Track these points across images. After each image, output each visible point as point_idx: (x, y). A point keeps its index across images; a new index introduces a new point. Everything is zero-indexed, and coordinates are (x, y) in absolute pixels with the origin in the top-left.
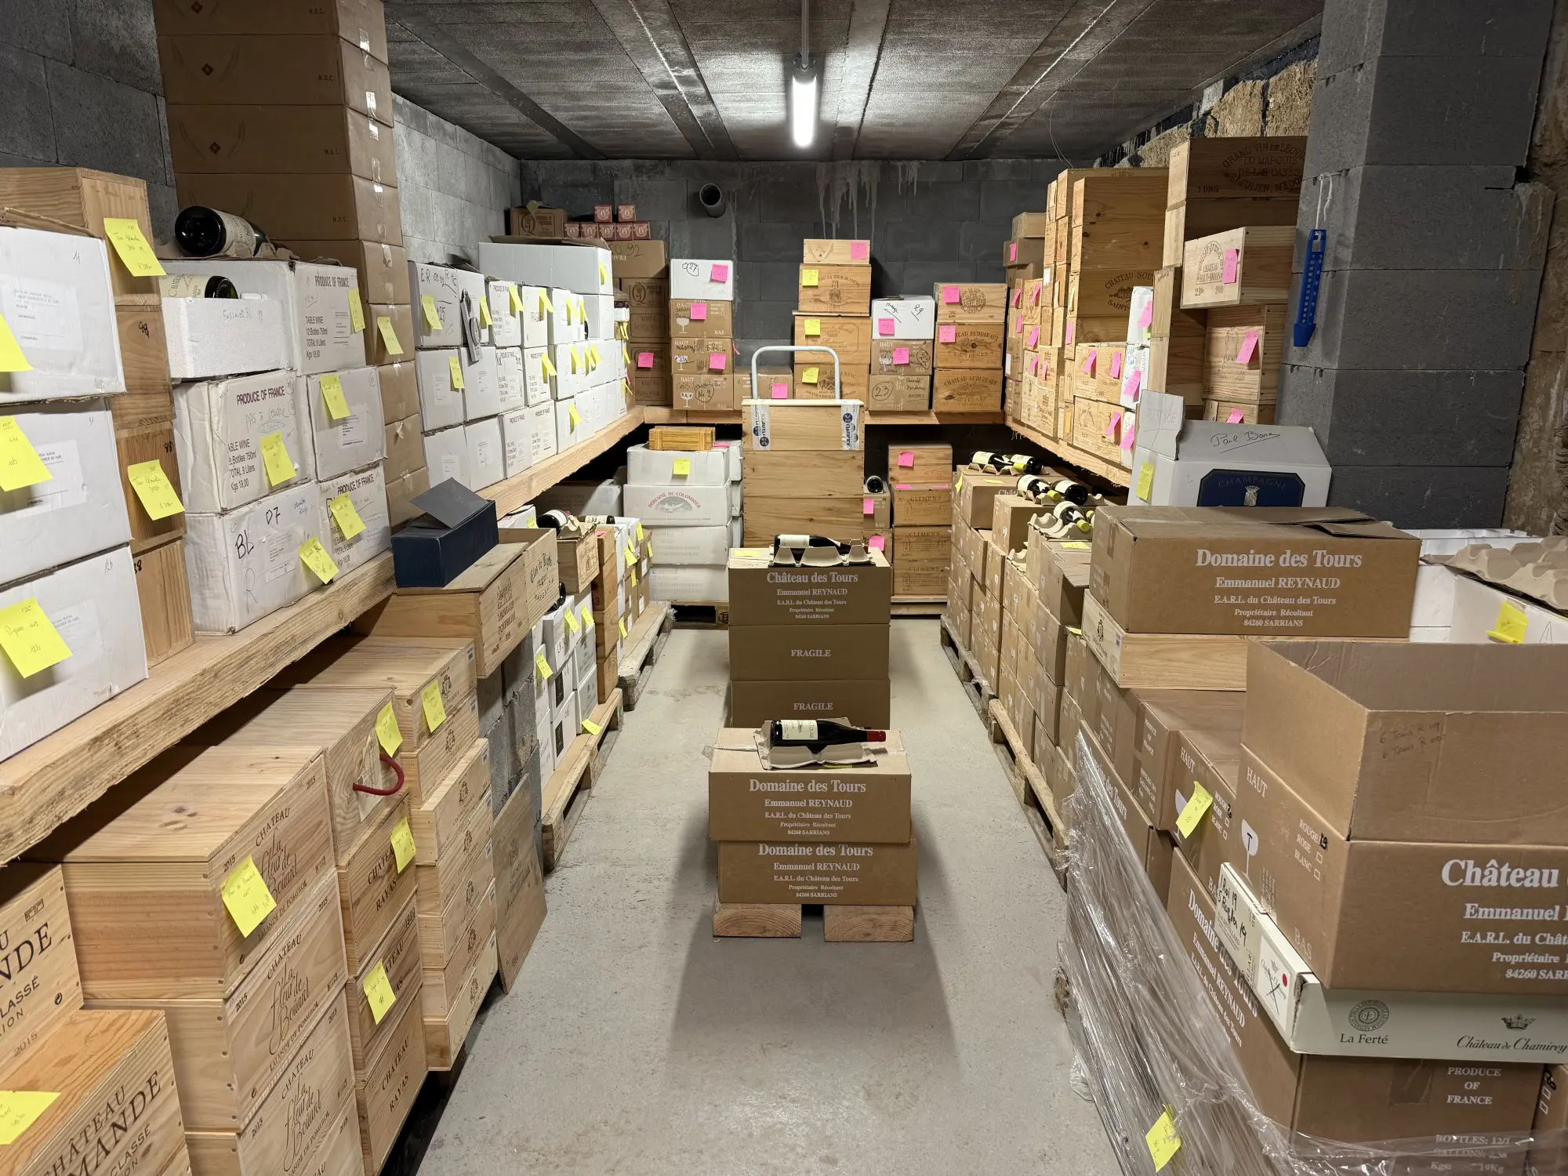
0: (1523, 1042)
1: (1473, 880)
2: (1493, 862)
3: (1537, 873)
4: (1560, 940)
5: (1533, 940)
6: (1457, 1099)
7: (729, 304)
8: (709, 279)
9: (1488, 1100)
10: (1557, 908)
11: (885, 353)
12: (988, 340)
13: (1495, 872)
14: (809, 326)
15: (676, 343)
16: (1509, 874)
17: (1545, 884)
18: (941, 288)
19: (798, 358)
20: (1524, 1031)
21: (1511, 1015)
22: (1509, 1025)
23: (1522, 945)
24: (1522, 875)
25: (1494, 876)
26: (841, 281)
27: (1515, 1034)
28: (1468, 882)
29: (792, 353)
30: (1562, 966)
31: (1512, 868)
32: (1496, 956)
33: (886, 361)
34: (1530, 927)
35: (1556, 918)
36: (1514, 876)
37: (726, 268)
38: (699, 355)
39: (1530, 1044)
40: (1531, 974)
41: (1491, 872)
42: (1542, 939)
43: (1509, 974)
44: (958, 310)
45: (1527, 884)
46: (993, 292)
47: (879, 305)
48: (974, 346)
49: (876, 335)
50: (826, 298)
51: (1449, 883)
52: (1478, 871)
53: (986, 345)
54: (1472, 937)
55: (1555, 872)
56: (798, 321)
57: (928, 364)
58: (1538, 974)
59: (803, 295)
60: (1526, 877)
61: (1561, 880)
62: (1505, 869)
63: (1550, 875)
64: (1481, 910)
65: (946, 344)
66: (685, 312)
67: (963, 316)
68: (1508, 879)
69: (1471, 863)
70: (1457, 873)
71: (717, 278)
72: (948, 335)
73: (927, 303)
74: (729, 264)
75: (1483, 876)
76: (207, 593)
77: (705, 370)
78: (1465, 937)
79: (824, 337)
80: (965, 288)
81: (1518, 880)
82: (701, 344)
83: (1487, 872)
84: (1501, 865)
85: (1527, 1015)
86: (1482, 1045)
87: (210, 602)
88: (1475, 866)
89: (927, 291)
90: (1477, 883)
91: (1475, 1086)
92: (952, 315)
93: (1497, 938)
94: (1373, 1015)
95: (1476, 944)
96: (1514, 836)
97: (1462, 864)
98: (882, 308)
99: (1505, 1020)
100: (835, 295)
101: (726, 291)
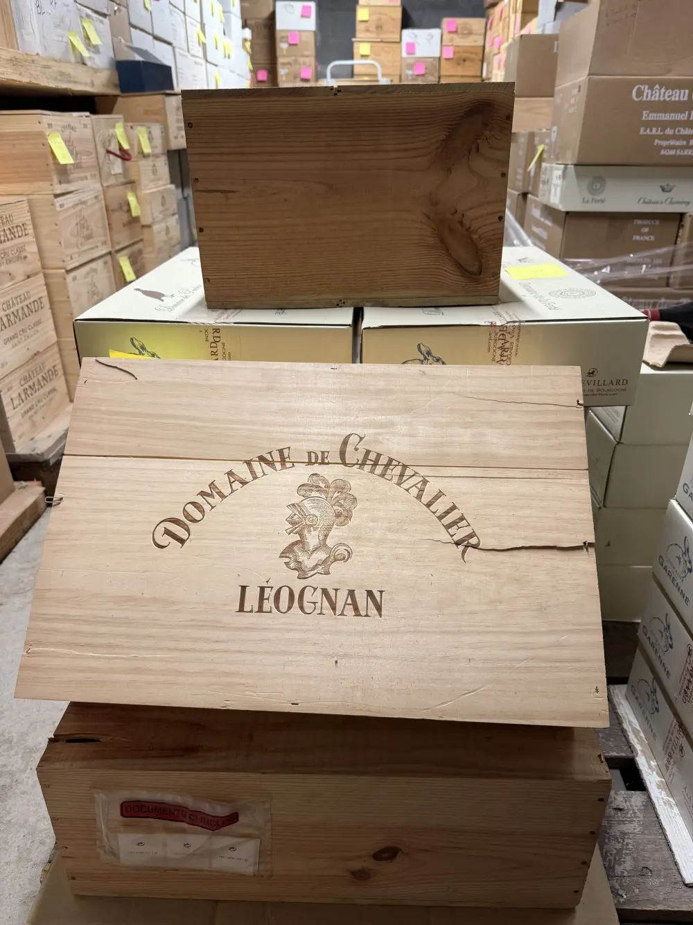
0: (669, 200)
1: (647, 97)
2: (657, 86)
3: (678, 91)
4: (688, 132)
5: (674, 132)
6: (638, 238)
7: (313, 33)
8: (300, 16)
9: (652, 238)
10: (687, 113)
11: (410, 67)
12: (472, 56)
13: (658, 92)
14: (362, 48)
15: (280, 60)
16: (665, 93)
17: (682, 99)
18: (445, 21)
19: (356, 70)
20: (670, 193)
21: (664, 184)
22: (663, 190)
23: (668, 135)
24: (670, 94)
25: (659, 94)
26: (383, 17)
27: (666, 195)
28: (644, 99)
29: (352, 66)
30: (688, 147)
31: (666, 89)
32: (657, 141)
33: (410, 72)
34: (674, 124)
35: (686, 119)
36: (667, 95)
37: (309, 7)
38: (295, 68)
39: (673, 200)
40: (672, 152)
41: (656, 92)
42: (679, 131)
43: (663, 152)
44: (454, 36)
45: (673, 99)
46: (476, 24)
47: (406, 32)
48: (464, 60)
49: (404, 54)
50: (373, 28)
51: (635, 99)
52: (650, 91)
53: (472, 60)
54: (645, 131)
55: (687, 91)
56: (355, 45)
57: (436, 75)
58: (676, 152)
59: (359, 27)
60: (672, 95)
61: (690, 96)
62: (663, 90)
63: (685, 92)
64: (650, 115)
65: (447, 59)
66: (285, 39)
67: (459, 41)
68: (664, 96)
69: (647, 87)
70: (640, 93)
71: (305, 15)
72: (449, 54)
73: (436, 32)
74: (313, 5)
75: (652, 95)
76: (23, 31)
77: (298, 79)
78: (642, 131)
79: (373, 56)
80: (460, 21)
81: (669, 97)
82: (296, 61)
83: (654, 92)
84: (661, 88)
85: (671, 184)
86: (650, 202)
87: (25, 37)
88: (648, 89)
89: (437, 25)
90: (649, 99)
91: (646, 230)
92: (452, 40)
93: (657, 131)
94: (598, 185)
95: (647, 135)
96: (669, 71)
97: (642, 87)
98: (408, 34)
99: (661, 187)
100: (379, 27)
101: (310, 24)
